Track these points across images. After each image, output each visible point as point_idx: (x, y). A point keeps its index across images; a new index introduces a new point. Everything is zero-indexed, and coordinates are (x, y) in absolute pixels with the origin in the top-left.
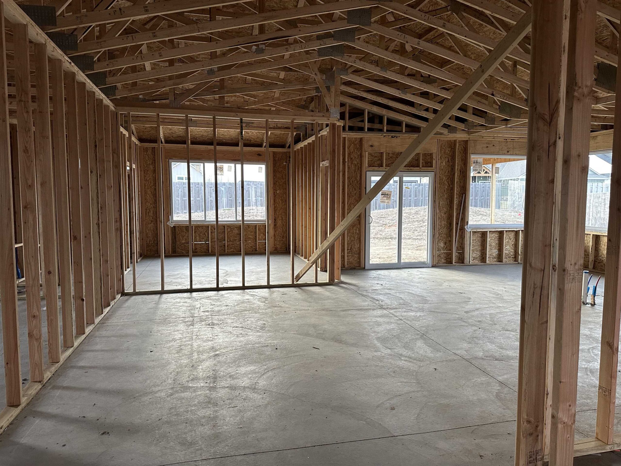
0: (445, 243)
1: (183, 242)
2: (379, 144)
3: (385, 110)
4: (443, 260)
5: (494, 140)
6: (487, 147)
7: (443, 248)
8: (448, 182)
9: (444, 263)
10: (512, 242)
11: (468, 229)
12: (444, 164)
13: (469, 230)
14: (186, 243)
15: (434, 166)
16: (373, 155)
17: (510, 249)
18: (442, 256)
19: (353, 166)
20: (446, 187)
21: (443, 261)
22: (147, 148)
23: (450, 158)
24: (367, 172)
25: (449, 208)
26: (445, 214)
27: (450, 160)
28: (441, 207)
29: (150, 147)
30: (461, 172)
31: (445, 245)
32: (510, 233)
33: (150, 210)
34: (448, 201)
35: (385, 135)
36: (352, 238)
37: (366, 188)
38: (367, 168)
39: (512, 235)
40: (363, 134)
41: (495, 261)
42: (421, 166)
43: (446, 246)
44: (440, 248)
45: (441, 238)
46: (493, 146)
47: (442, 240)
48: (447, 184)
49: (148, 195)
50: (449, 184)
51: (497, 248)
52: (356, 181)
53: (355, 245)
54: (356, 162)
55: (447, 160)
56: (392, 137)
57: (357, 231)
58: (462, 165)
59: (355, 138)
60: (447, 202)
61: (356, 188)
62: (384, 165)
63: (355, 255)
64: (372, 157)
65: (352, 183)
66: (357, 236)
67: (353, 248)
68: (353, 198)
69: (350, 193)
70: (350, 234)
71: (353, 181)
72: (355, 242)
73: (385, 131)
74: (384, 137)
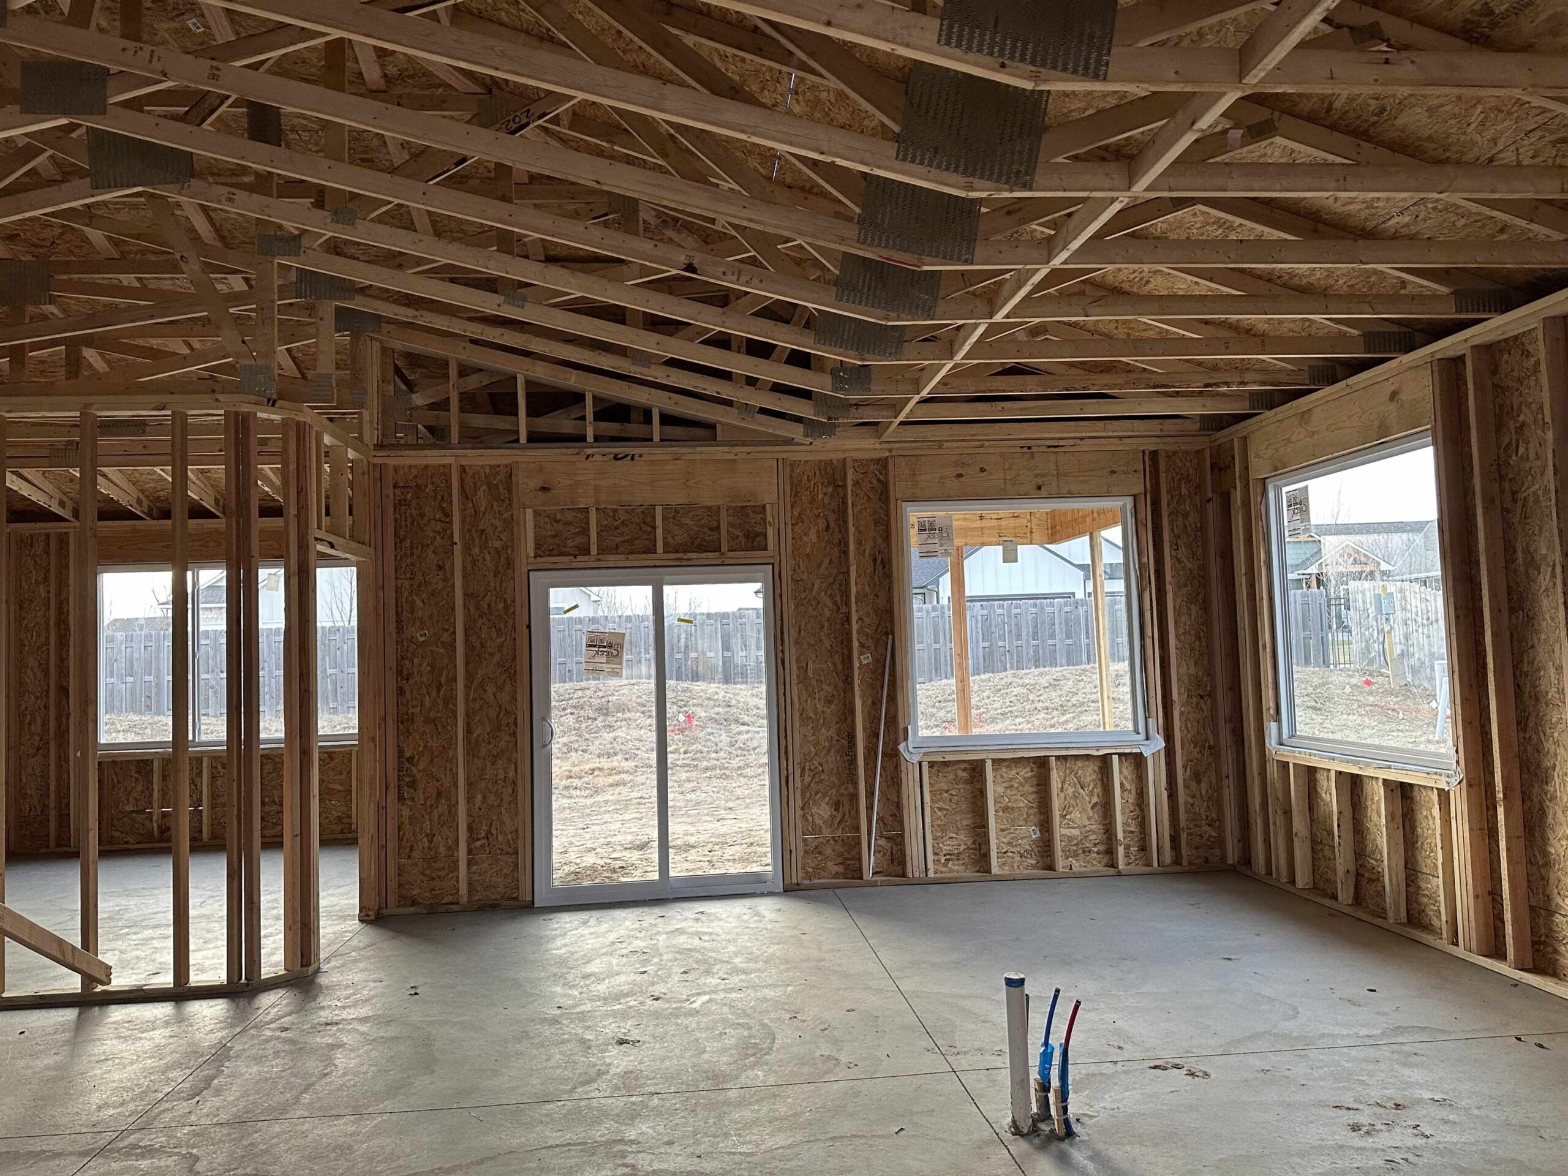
0: (837, 805)
2: (571, 482)
3: (575, 371)
4: (830, 864)
5: (982, 450)
6: (960, 476)
7: (830, 823)
8: (830, 596)
9: (836, 875)
10: (1090, 796)
11: (910, 753)
12: (813, 537)
13: (915, 759)
14: (137, 812)
15: (770, 547)
16: (559, 516)
17: (1087, 822)
18: (828, 851)
19: (487, 557)
20: (827, 613)
21: (832, 867)
22: (32, 536)
23: (832, 518)
24: (531, 573)
25: (841, 684)
26: (830, 702)
27: (832, 524)
28: (814, 683)
29: (39, 535)
30: (875, 560)
31: (837, 809)
32: (1079, 764)
33: (33, 718)
34: (837, 658)
35: (590, 451)
36: (491, 799)
37: (529, 627)
38: (532, 560)
39: (1089, 774)
40: (513, 452)
41: (1033, 867)
42: (724, 547)
43: (839, 816)
44: (818, 821)
45: (821, 787)
46: (982, 470)
47: (824, 795)
48: (829, 603)
49: (29, 671)
50: (835, 603)
51: (1034, 819)
52: (501, 606)
53: (503, 823)
54: (497, 544)
55: (821, 524)
56: (616, 458)
57: (511, 774)
58: (879, 541)
59: (491, 467)
60: (834, 664)
61: (502, 626)
62: (594, 550)
63: (505, 858)
64: (555, 525)
65: (486, 611)
66: (510, 791)
67: (494, 832)
68: (495, 661)
69: (482, 644)
70: (483, 785)
71: (489, 606)
72: (504, 811)
73: (590, 439)
74: (590, 459)
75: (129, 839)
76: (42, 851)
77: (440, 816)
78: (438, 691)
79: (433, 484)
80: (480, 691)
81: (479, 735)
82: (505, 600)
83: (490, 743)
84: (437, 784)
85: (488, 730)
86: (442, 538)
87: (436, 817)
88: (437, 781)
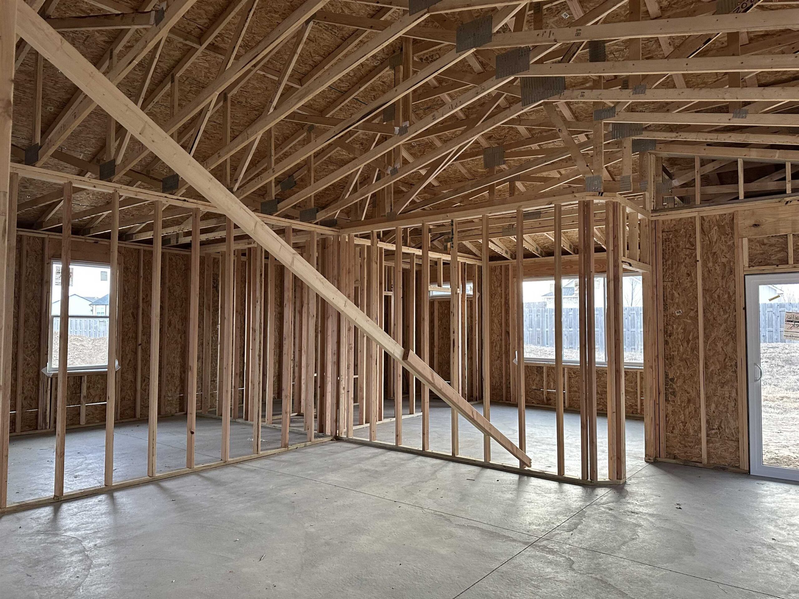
1: (534, 387)
2: (774, 220)
3: (778, 151)
14: (537, 390)
16: (766, 241)
19: (718, 268)
22: (495, 267)
24: (746, 277)
29: (498, 266)
33: (496, 344)
35: (788, 199)
36: (721, 408)
37: (745, 309)
38: (747, 269)
40: (735, 205)
49: (495, 325)
52: (726, 296)
53: (729, 422)
54: (724, 260)
57: (734, 395)
59: (719, 215)
61: (727, 308)
62: (791, 261)
63: (731, 443)
64: (763, 247)
65: (716, 299)
66: (733, 405)
67: (723, 426)
68: (722, 328)
69: (714, 319)
70: (716, 399)
71: (719, 296)
72: (729, 415)
73: (789, 191)
74: (789, 204)
75: (534, 401)
76: (501, 401)
77: (690, 413)
78: (688, 344)
79: (684, 228)
80: (713, 345)
81: (712, 370)
82: (729, 293)
83: (720, 375)
84: (688, 395)
85: (719, 368)
86: (690, 258)
87: (687, 413)
88: (688, 393)
